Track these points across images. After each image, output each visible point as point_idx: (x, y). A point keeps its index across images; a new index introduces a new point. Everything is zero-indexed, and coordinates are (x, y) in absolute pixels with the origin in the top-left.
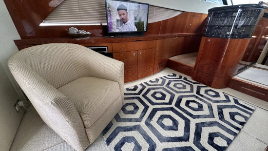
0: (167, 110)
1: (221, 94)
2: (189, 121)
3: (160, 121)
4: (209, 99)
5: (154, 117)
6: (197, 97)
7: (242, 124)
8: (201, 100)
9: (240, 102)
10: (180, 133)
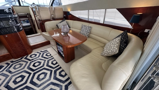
0: (34, 76)
1: (36, 53)
2: (44, 68)
3: (40, 80)
4: (36, 58)
5: (36, 83)
6: (33, 62)
7: (50, 55)
8: (35, 61)
9: (43, 51)
10: (49, 72)
